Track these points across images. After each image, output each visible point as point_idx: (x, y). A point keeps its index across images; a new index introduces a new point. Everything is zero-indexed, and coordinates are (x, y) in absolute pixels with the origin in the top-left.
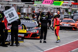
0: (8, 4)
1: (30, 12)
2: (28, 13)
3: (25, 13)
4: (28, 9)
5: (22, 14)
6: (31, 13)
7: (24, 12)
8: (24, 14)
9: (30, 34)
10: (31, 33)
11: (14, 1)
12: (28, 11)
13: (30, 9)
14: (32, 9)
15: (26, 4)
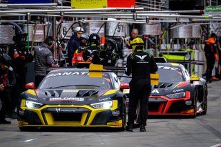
0: (134, 19)
1: (195, 35)
2: (192, 39)
3: (184, 39)
4: (191, 28)
5: (175, 41)
6: (200, 37)
7: (181, 37)
8: (182, 41)
9: (165, 102)
10: (169, 100)
11: (153, 10)
12: (191, 32)
13: (196, 26)
14: (203, 27)
15: (181, 14)
